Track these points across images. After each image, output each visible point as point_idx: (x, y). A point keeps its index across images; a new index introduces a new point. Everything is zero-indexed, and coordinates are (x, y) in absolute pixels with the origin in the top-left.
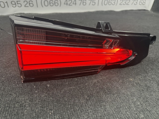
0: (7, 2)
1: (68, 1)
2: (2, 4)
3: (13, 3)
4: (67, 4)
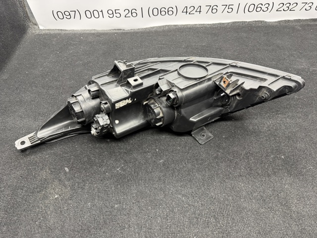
0: (102, 11)
1: (188, 8)
2: (96, 13)
3: (110, 12)
4: (186, 12)
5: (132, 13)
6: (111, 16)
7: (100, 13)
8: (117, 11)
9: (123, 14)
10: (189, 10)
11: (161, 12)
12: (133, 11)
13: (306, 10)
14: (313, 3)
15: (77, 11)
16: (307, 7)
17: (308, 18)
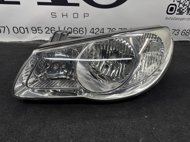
0: (27, 28)
1: (94, 29)
2: (22, 30)
3: (34, 29)
4: (93, 32)
5: (51, 31)
6: (35, 32)
7: (26, 30)
8: (39, 29)
9: (44, 31)
10: (95, 31)
11: (74, 31)
12: (52, 29)
13: (175, 34)
14: (179, 30)
15: (6, 27)
16: (176, 32)
17: (177, 40)
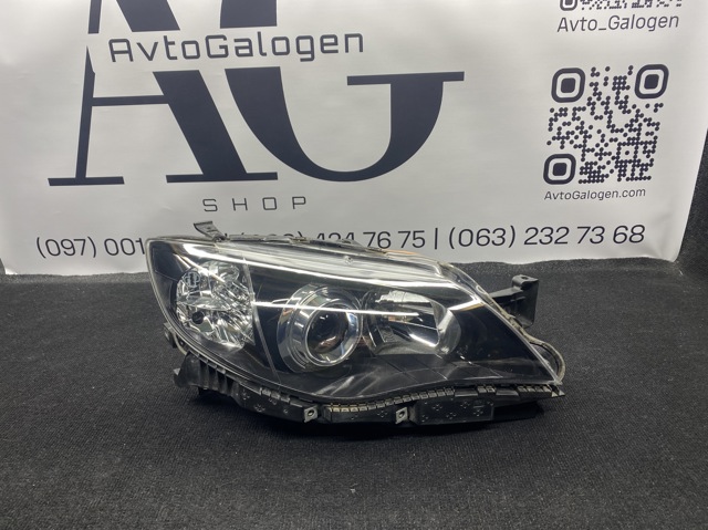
0: (140, 241)
1: (326, 236)
2: (127, 245)
7: (137, 245)
13: (591, 240)
14: (603, 228)
15: (88, 241)
16: (591, 235)
